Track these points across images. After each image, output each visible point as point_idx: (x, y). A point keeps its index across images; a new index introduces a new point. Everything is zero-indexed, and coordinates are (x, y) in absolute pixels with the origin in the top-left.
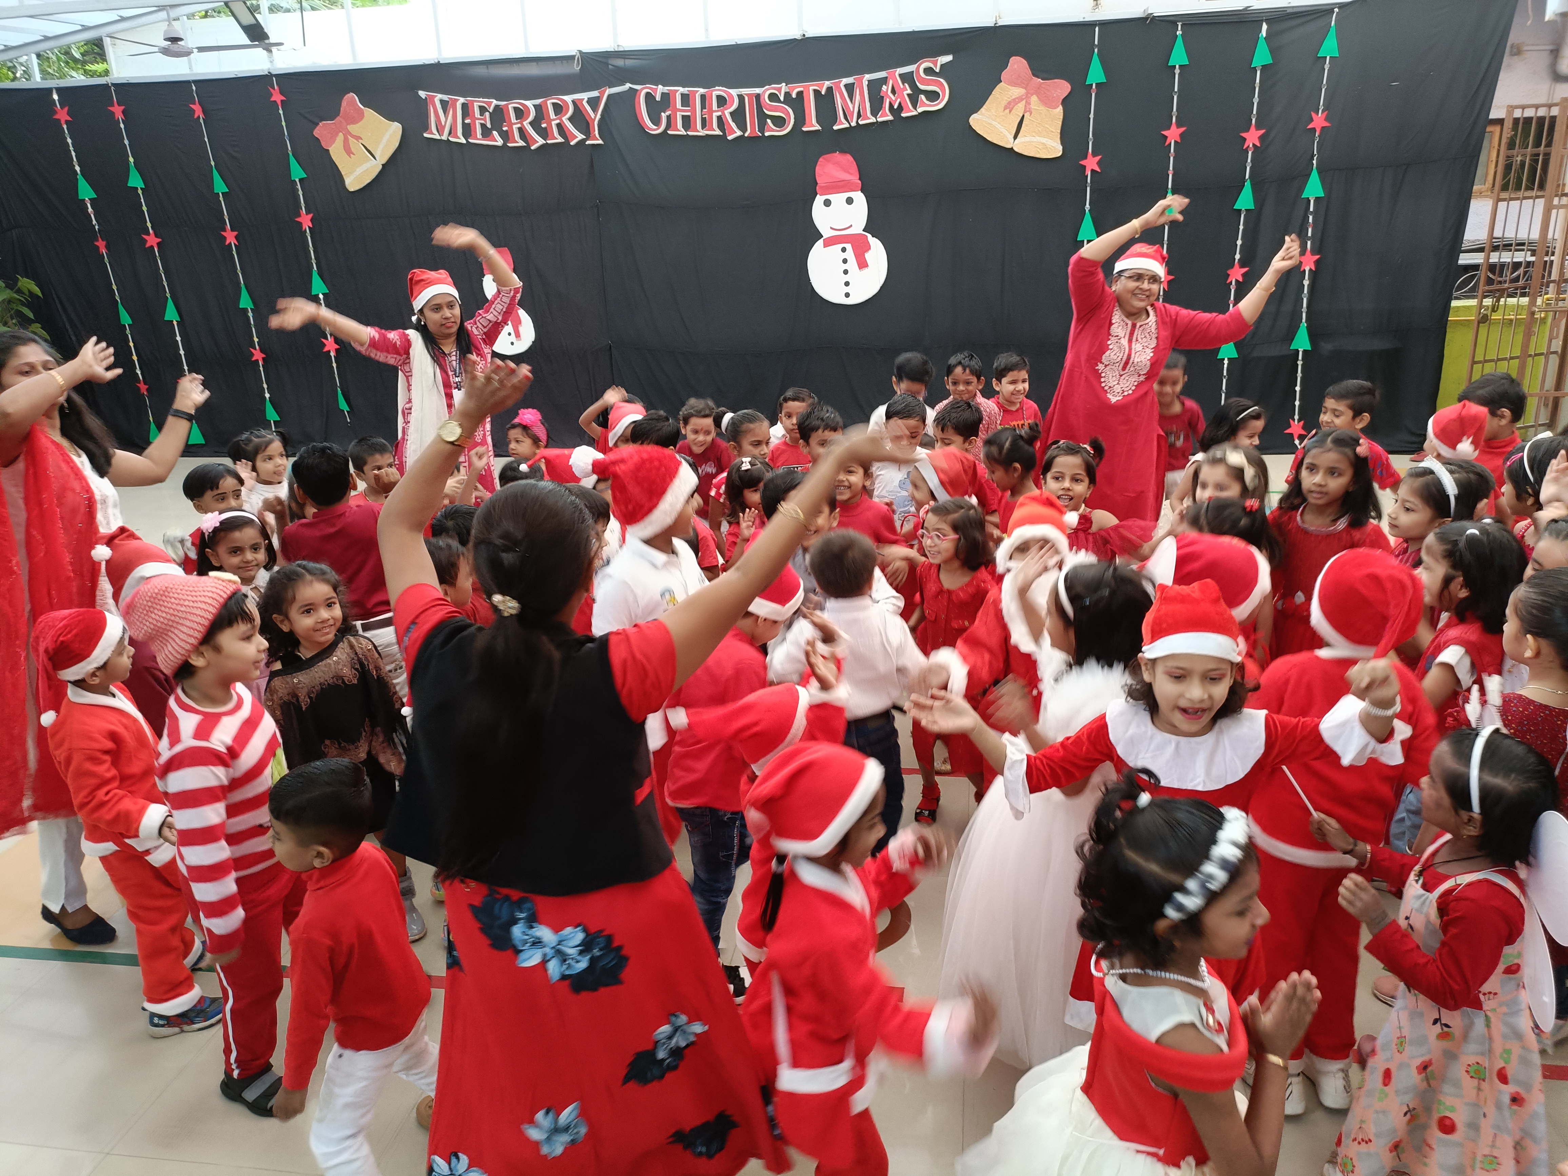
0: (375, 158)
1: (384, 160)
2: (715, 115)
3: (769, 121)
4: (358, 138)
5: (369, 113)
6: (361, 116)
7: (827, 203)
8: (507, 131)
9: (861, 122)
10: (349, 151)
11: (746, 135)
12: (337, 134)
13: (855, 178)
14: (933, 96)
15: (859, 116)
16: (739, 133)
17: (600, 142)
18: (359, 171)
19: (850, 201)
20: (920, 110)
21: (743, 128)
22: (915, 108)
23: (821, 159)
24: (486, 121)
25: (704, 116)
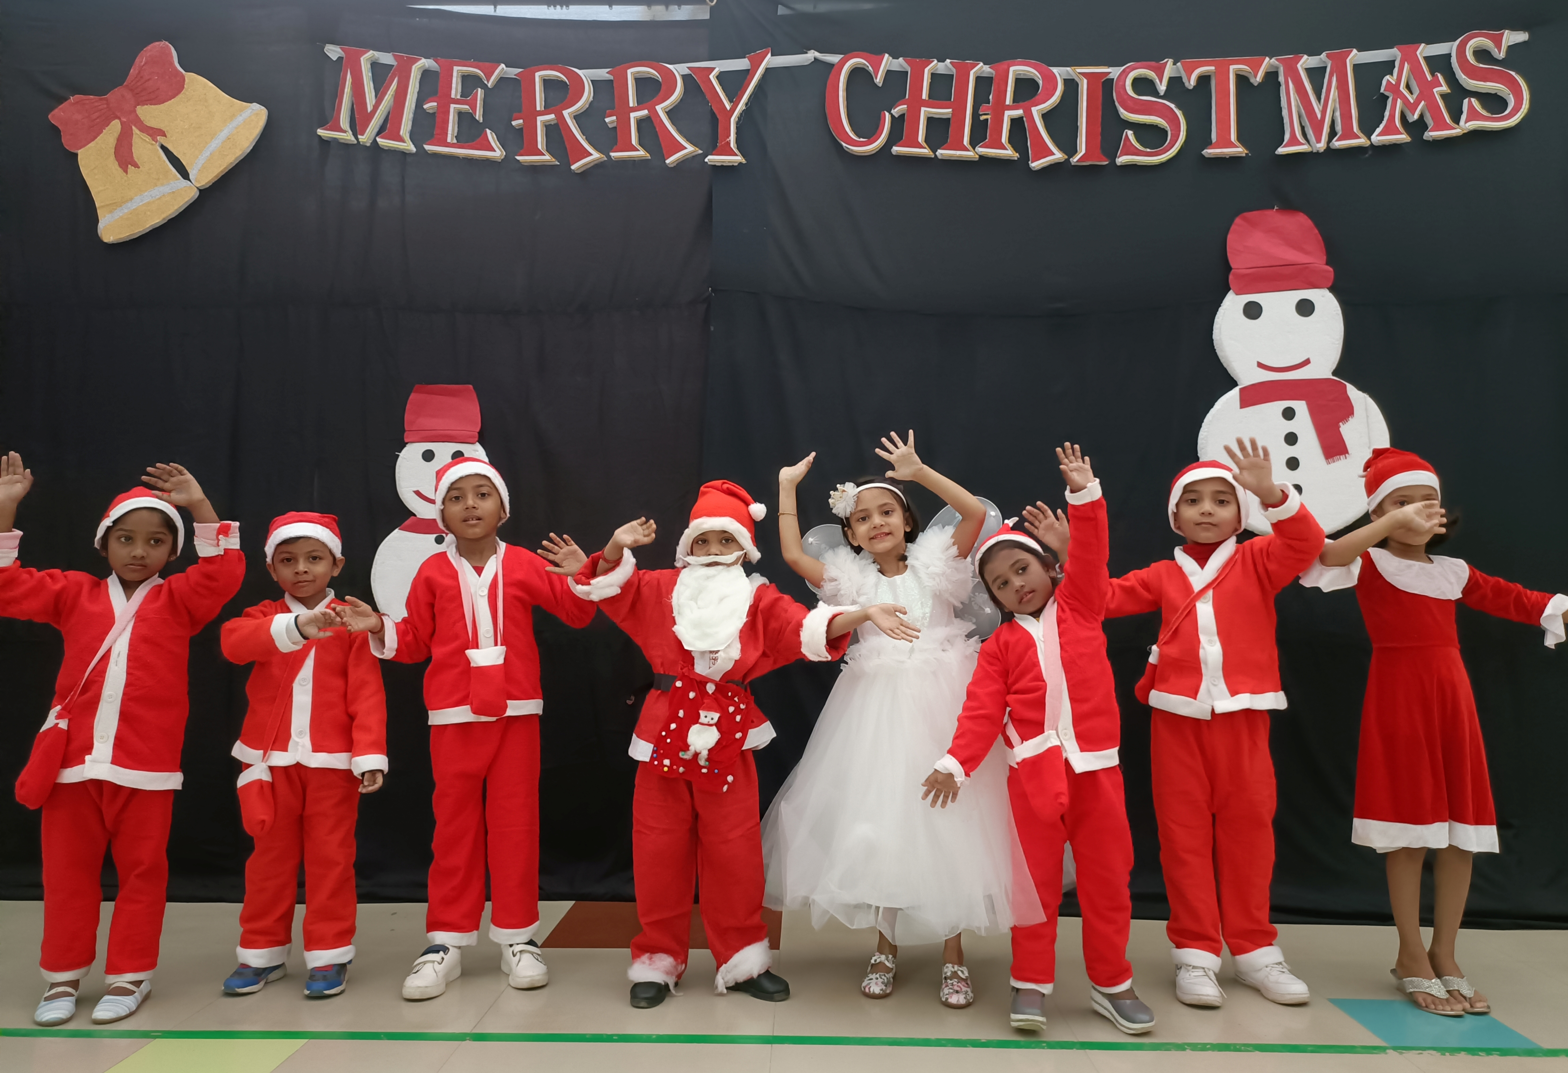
0: (185, 176)
1: (206, 181)
2: (1009, 114)
3: (1130, 133)
4: (155, 133)
5: (195, 82)
7: (1253, 311)
8: (520, 128)
9: (1337, 144)
10: (124, 160)
11: (1075, 160)
12: (105, 124)
13: (1317, 260)
14: (1495, 103)
15: (1332, 134)
16: (1058, 155)
17: (739, 159)
18: (140, 200)
19: (1305, 308)
20: (1468, 125)
21: (1070, 148)
22: (1457, 120)
23: (1238, 220)
24: (474, 108)
25: (982, 118)
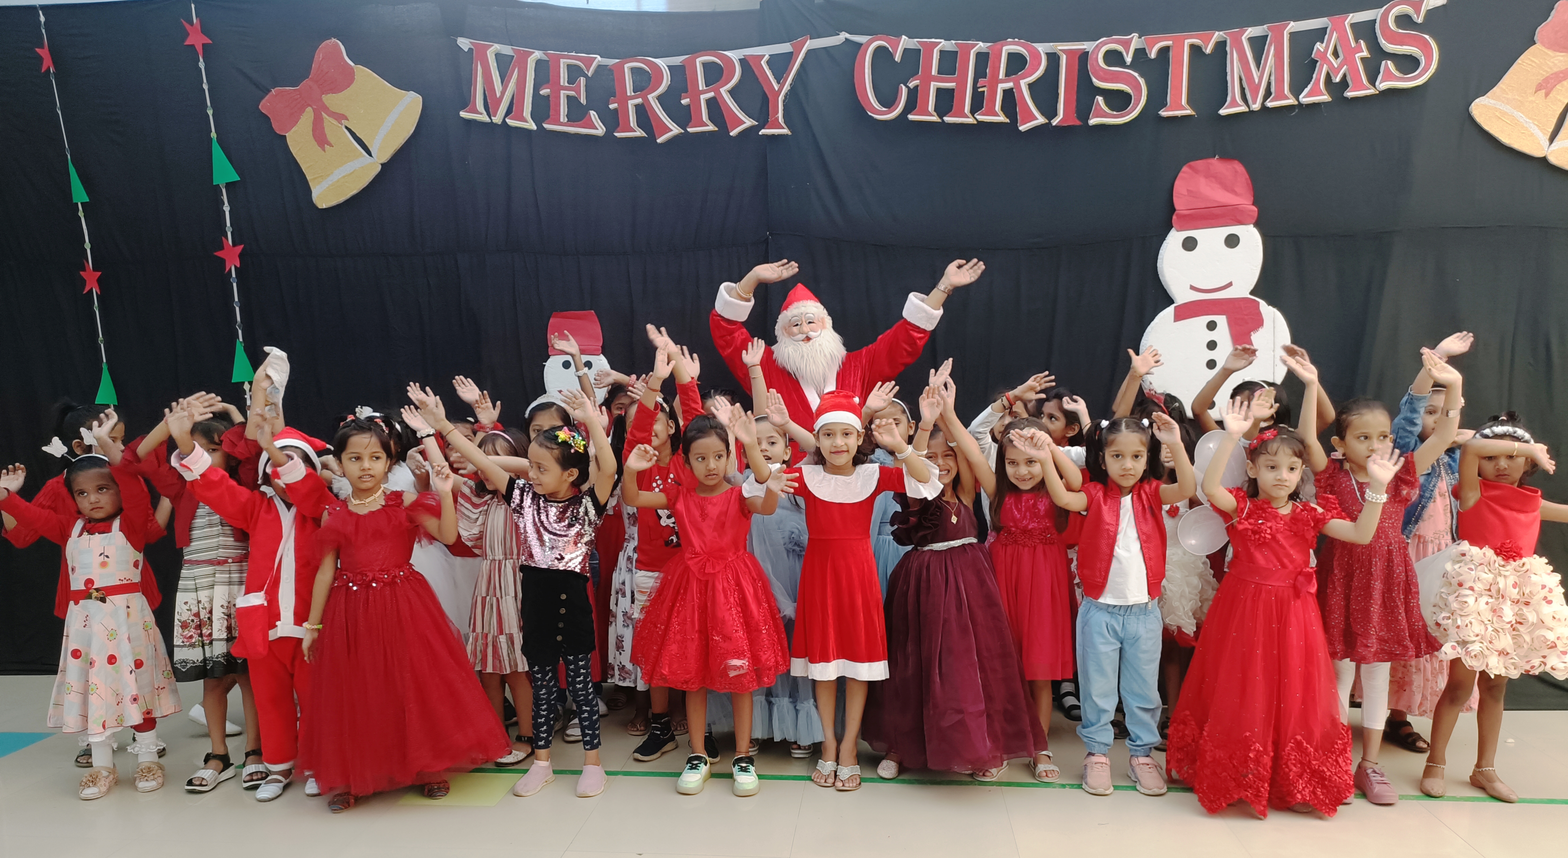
0: (370, 154)
1: (385, 157)
2: (1001, 87)
3: (1100, 99)
4: (340, 117)
5: (363, 73)
6: (349, 78)
7: (1190, 244)
8: (616, 110)
9: (1270, 104)
10: (321, 139)
11: (1055, 122)
12: (302, 110)
13: (1245, 202)
14: (1408, 64)
15: (1268, 93)
16: (1041, 120)
17: (785, 131)
18: (338, 174)
19: (1232, 241)
20: (1383, 85)
21: (1050, 113)
22: (1372, 81)
23: (1185, 169)
24: (579, 93)
25: (980, 90)
